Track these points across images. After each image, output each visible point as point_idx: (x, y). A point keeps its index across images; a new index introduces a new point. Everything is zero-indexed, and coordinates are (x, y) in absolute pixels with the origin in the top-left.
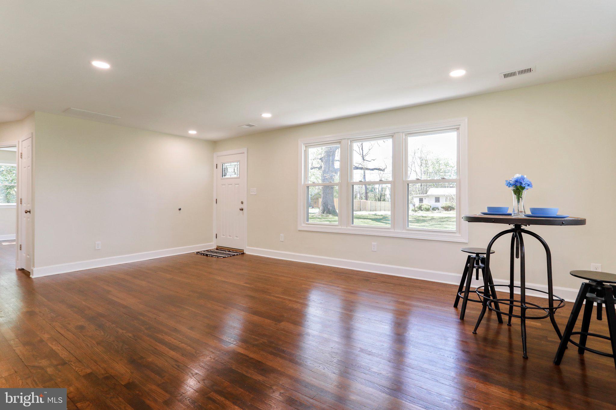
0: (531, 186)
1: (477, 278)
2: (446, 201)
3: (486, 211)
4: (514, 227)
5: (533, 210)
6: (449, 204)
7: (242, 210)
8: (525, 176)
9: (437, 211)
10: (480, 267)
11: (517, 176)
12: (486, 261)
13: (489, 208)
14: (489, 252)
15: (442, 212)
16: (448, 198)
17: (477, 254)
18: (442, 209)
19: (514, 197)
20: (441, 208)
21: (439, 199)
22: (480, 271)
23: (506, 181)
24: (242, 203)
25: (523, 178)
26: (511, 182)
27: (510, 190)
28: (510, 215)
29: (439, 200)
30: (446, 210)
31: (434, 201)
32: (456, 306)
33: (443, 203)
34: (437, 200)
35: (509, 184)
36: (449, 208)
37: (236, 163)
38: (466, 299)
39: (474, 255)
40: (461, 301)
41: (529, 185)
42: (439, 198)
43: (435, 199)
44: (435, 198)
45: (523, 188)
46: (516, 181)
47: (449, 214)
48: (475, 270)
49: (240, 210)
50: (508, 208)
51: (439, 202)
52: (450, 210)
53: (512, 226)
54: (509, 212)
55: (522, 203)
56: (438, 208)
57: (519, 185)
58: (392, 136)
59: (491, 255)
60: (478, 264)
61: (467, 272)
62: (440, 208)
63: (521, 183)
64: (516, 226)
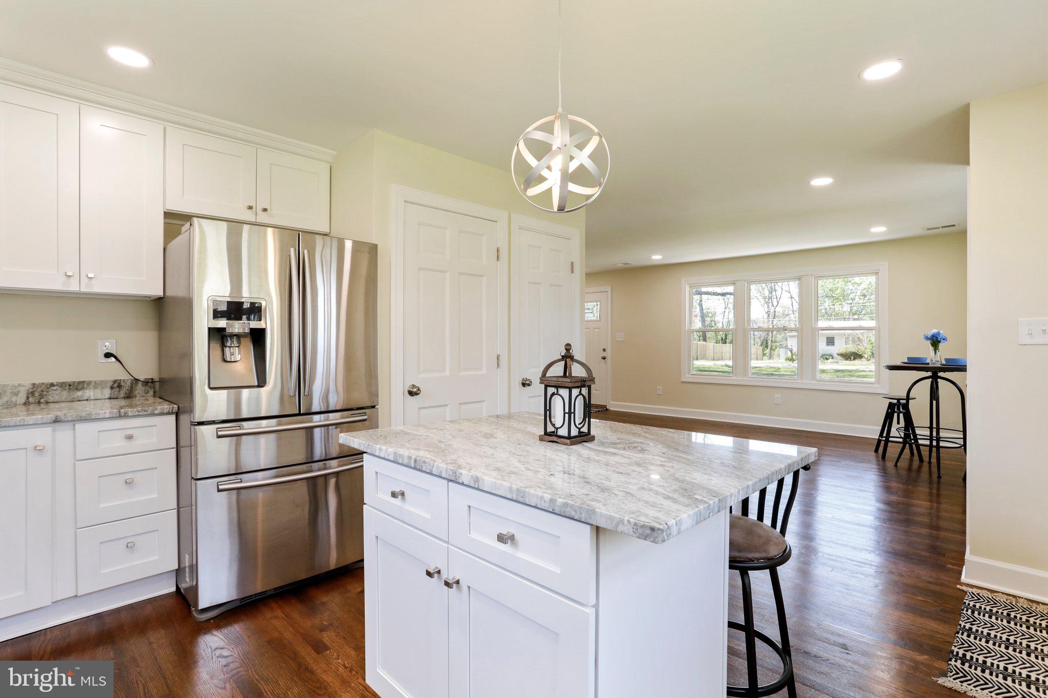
0: (946, 340)
1: (898, 423)
2: (846, 343)
3: (906, 361)
4: (931, 374)
5: (946, 360)
6: (851, 348)
7: (604, 358)
8: (941, 332)
9: (831, 360)
10: (901, 412)
11: (935, 331)
12: (906, 406)
13: (909, 358)
14: (908, 398)
15: (840, 361)
16: (851, 339)
17: (898, 400)
18: (840, 357)
19: (931, 348)
20: (838, 355)
21: (834, 340)
22: (901, 415)
23: (924, 335)
24: (604, 350)
25: (939, 333)
26: (928, 336)
27: (929, 343)
28: (928, 364)
29: (834, 342)
30: (847, 359)
31: (825, 343)
32: (876, 451)
33: (840, 346)
34: (830, 341)
35: (927, 338)
36: (851, 355)
37: (595, 303)
38: (887, 441)
39: (895, 401)
40: (882, 443)
41: (944, 339)
42: (834, 338)
43: (827, 340)
44: (827, 338)
45: (940, 342)
46: (933, 336)
47: (853, 365)
48: (896, 415)
49: (603, 358)
50: (927, 358)
51: (834, 345)
52: (854, 359)
53: (929, 374)
54: (927, 362)
55: (938, 354)
56: (832, 356)
57: (935, 339)
58: (799, 279)
59: (910, 401)
60: (899, 409)
61: (889, 418)
62: (835, 355)
63: (937, 338)
64: (933, 373)
